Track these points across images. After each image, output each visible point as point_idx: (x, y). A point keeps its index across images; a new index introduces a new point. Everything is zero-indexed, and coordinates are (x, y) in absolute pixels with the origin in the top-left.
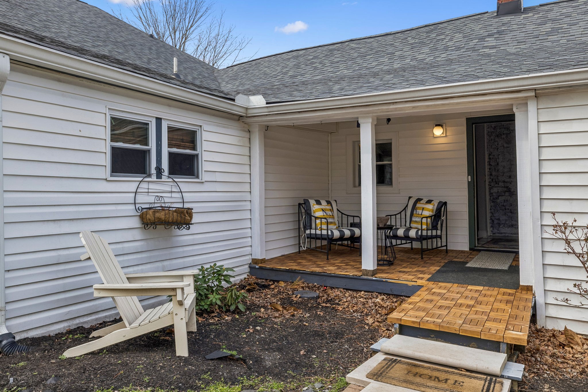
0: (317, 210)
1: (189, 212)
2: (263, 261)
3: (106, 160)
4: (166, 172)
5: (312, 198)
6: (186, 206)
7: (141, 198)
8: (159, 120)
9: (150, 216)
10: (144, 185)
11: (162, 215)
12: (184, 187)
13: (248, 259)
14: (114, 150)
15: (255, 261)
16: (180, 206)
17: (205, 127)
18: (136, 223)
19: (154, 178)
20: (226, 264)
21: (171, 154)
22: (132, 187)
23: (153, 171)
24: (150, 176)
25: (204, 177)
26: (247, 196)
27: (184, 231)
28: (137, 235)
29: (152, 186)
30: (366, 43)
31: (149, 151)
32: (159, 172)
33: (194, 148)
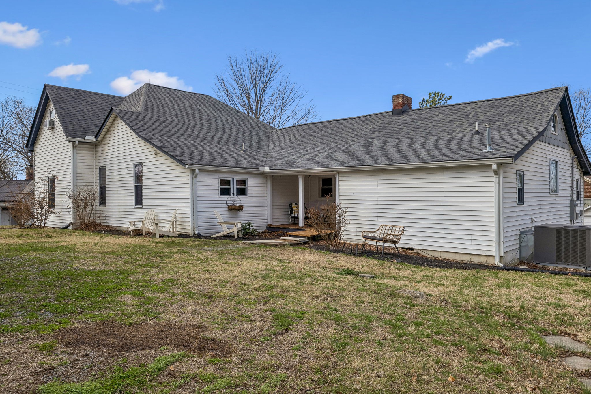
0: (294, 207)
1: (242, 206)
2: (272, 225)
3: (219, 192)
4: (236, 194)
5: (294, 202)
6: (242, 204)
7: (228, 202)
8: (233, 178)
9: (231, 207)
10: (229, 198)
11: (234, 207)
12: (241, 199)
13: (266, 224)
14: (221, 188)
15: (268, 225)
16: (240, 204)
17: (249, 179)
18: (227, 209)
19: (232, 196)
20: (252, 222)
21: (237, 188)
22: (226, 199)
23: (232, 194)
24: (231, 195)
25: (249, 195)
26: (266, 201)
27: (241, 212)
28: (227, 213)
29: (231, 198)
30: (340, 124)
31: (230, 188)
32: (234, 195)
33: (245, 186)
